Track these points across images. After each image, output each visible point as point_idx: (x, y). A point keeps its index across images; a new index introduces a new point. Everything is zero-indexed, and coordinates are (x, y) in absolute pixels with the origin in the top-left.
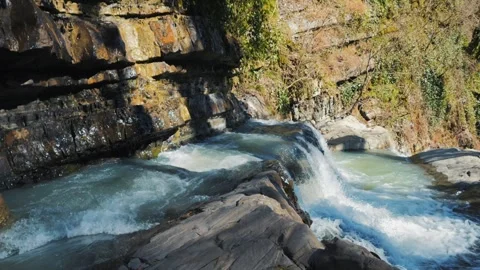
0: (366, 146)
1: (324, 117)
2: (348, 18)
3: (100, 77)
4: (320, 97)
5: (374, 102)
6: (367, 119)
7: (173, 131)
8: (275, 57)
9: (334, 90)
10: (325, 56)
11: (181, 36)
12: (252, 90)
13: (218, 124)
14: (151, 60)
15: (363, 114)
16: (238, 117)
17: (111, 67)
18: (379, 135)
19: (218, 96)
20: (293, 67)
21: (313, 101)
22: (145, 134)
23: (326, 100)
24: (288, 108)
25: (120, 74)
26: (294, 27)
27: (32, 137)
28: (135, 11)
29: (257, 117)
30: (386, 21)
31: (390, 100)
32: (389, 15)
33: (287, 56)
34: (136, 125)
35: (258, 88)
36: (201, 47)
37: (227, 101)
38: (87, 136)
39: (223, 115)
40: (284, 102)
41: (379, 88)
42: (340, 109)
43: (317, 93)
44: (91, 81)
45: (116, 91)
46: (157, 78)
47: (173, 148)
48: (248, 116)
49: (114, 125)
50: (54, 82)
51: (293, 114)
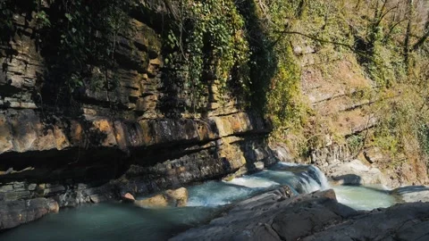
0: (362, 182)
1: (335, 160)
2: (352, 90)
3: (209, 145)
4: (331, 146)
5: (376, 149)
6: (371, 162)
7: (237, 169)
8: (298, 120)
9: (343, 142)
10: (335, 118)
11: (242, 123)
12: (281, 143)
13: (260, 165)
14: (229, 136)
15: (368, 159)
16: (271, 161)
17: (213, 140)
18: (373, 174)
19: (260, 150)
20: (311, 127)
21: (326, 149)
22: (227, 170)
23: (336, 148)
24: (307, 154)
25: (216, 143)
26: (312, 99)
27: (186, 170)
28: (222, 113)
29: (284, 160)
30: (386, 90)
31: (390, 148)
32: (388, 85)
33: (306, 119)
34: (224, 167)
35: (285, 142)
36: (252, 128)
37: (265, 152)
38: (205, 170)
39: (262, 160)
40: (304, 150)
41: (381, 139)
42: (348, 155)
43: (328, 144)
44: (205, 146)
45: (214, 151)
46: (231, 144)
47: (238, 177)
48: (278, 160)
49: (215, 166)
50: (193, 148)
51: (312, 158)
